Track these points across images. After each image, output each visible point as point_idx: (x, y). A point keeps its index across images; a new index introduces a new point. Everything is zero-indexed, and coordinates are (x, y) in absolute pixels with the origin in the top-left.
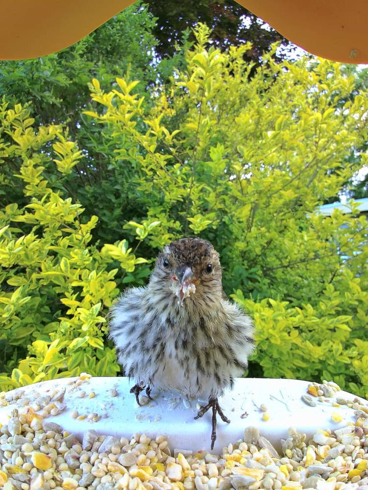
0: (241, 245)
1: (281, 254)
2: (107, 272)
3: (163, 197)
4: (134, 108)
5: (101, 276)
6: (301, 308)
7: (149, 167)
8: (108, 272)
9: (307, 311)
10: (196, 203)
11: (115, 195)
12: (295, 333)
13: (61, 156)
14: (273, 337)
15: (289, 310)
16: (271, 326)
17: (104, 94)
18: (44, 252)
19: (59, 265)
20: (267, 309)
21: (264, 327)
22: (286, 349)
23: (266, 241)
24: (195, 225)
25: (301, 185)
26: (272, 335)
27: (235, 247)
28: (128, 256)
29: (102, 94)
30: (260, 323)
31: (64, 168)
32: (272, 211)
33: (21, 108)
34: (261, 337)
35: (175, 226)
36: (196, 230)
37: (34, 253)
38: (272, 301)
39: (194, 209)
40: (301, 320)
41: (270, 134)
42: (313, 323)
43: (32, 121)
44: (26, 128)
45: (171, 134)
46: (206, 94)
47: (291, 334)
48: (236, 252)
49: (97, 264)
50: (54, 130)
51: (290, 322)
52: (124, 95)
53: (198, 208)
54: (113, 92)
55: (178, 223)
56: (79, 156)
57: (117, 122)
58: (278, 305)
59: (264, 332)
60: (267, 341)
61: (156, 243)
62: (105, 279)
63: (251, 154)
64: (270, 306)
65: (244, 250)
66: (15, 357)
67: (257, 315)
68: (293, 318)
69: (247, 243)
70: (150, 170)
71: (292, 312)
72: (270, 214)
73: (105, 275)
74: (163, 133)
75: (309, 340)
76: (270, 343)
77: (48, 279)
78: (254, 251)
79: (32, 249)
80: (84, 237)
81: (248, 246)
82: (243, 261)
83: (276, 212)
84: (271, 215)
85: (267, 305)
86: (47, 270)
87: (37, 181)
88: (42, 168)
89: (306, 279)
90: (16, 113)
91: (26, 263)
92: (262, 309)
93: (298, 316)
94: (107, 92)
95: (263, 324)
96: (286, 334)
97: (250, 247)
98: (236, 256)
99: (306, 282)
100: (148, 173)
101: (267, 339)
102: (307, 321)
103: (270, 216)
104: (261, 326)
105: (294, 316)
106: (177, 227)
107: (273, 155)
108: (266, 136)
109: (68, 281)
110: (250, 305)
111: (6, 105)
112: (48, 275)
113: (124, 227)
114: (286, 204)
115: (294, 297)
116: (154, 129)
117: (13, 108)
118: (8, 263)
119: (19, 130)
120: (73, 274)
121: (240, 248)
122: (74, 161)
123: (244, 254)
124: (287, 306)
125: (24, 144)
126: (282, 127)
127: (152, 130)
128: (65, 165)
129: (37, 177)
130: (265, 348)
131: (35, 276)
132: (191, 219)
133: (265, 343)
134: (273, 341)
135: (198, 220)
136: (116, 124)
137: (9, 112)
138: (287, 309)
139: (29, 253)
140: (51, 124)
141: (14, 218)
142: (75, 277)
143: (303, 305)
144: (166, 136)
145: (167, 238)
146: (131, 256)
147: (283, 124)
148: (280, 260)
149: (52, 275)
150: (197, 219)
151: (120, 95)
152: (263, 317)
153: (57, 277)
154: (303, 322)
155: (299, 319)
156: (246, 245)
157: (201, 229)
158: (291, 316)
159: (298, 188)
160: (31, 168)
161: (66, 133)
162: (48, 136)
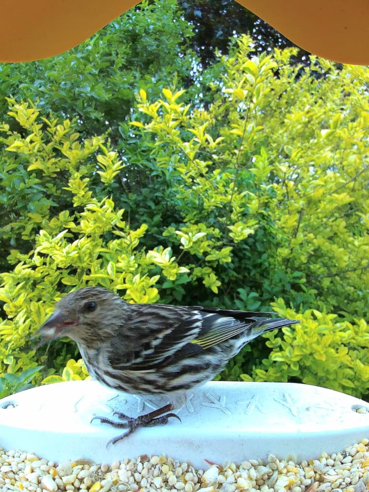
0: (284, 252)
1: (329, 262)
2: (149, 278)
3: (202, 204)
4: (179, 116)
5: (143, 281)
6: (353, 323)
7: (189, 175)
8: (151, 278)
9: (359, 326)
10: (237, 209)
11: (154, 202)
12: (344, 350)
13: (103, 168)
14: (318, 353)
15: (338, 325)
16: (315, 339)
17: (150, 105)
18: (94, 255)
19: (106, 269)
20: (311, 321)
21: (307, 341)
22: (333, 367)
23: (312, 248)
24: (235, 233)
25: (357, 187)
26: (316, 351)
27: (278, 253)
28: (171, 264)
29: (148, 104)
30: (302, 336)
31: (106, 178)
32: (320, 215)
33: (69, 123)
34: (303, 351)
35: (214, 233)
36: (236, 238)
37: (85, 255)
38: (317, 313)
39: (235, 216)
40: (351, 336)
41: (324, 132)
42: (366, 340)
43: (77, 135)
44: (73, 143)
45: (214, 141)
46: (254, 100)
47: (339, 351)
48: (279, 258)
49: (140, 269)
50: (97, 141)
51: (338, 337)
52: (170, 104)
53: (239, 215)
54: (159, 102)
55: (217, 231)
56: (118, 167)
57: (161, 131)
58: (324, 318)
59: (306, 346)
60: (311, 357)
61: (195, 250)
62: (147, 284)
63: (299, 155)
64: (315, 318)
65: (288, 258)
66: (63, 353)
67: (298, 327)
68: (342, 334)
69: (292, 250)
70: (189, 178)
71: (342, 326)
72: (318, 218)
73: (147, 281)
74: (207, 140)
75: (360, 359)
76: (314, 358)
77: (96, 281)
78: (299, 259)
79: (84, 252)
80: (131, 242)
81: (291, 253)
82: (286, 268)
83: (325, 217)
84: (320, 220)
85: (312, 317)
86: (96, 273)
87: (83, 193)
88: (87, 179)
89: (361, 290)
90: (65, 129)
91: (78, 264)
92: (305, 321)
93: (349, 332)
94: (153, 102)
95: (306, 337)
96: (333, 351)
97: (294, 254)
98: (279, 263)
99: (360, 293)
100: (187, 180)
101: (311, 354)
102: (359, 339)
103: (318, 221)
104: (304, 339)
105: (344, 330)
106: (216, 234)
107: (327, 154)
108: (319, 136)
109: (114, 283)
110: (291, 316)
111: (55, 121)
112: (97, 277)
113: (164, 234)
114: (338, 209)
115: (345, 311)
116: (198, 137)
117: (62, 123)
118: (64, 265)
119: (67, 144)
120: (118, 278)
121: (283, 255)
122: (115, 171)
123: (287, 261)
124: (334, 319)
125: (74, 158)
126: (338, 125)
127: (196, 137)
128: (107, 177)
129: (83, 190)
130: (308, 364)
131: (85, 277)
132: (231, 227)
133: (309, 358)
134: (316, 356)
135: (239, 229)
136: (160, 132)
137: (58, 127)
138: (336, 323)
139: (81, 255)
140: (94, 136)
141: (66, 225)
142: (120, 280)
143: (356, 320)
144: (209, 143)
145: (205, 246)
146: (174, 265)
147: (339, 123)
148: (328, 268)
149: (100, 278)
150: (238, 227)
151: (166, 104)
152: (306, 330)
153: (103, 279)
154: (354, 339)
155: (349, 335)
156: (290, 252)
157: (241, 238)
158: (341, 331)
159: (353, 190)
160: (78, 180)
161: (109, 144)
162: (93, 148)
